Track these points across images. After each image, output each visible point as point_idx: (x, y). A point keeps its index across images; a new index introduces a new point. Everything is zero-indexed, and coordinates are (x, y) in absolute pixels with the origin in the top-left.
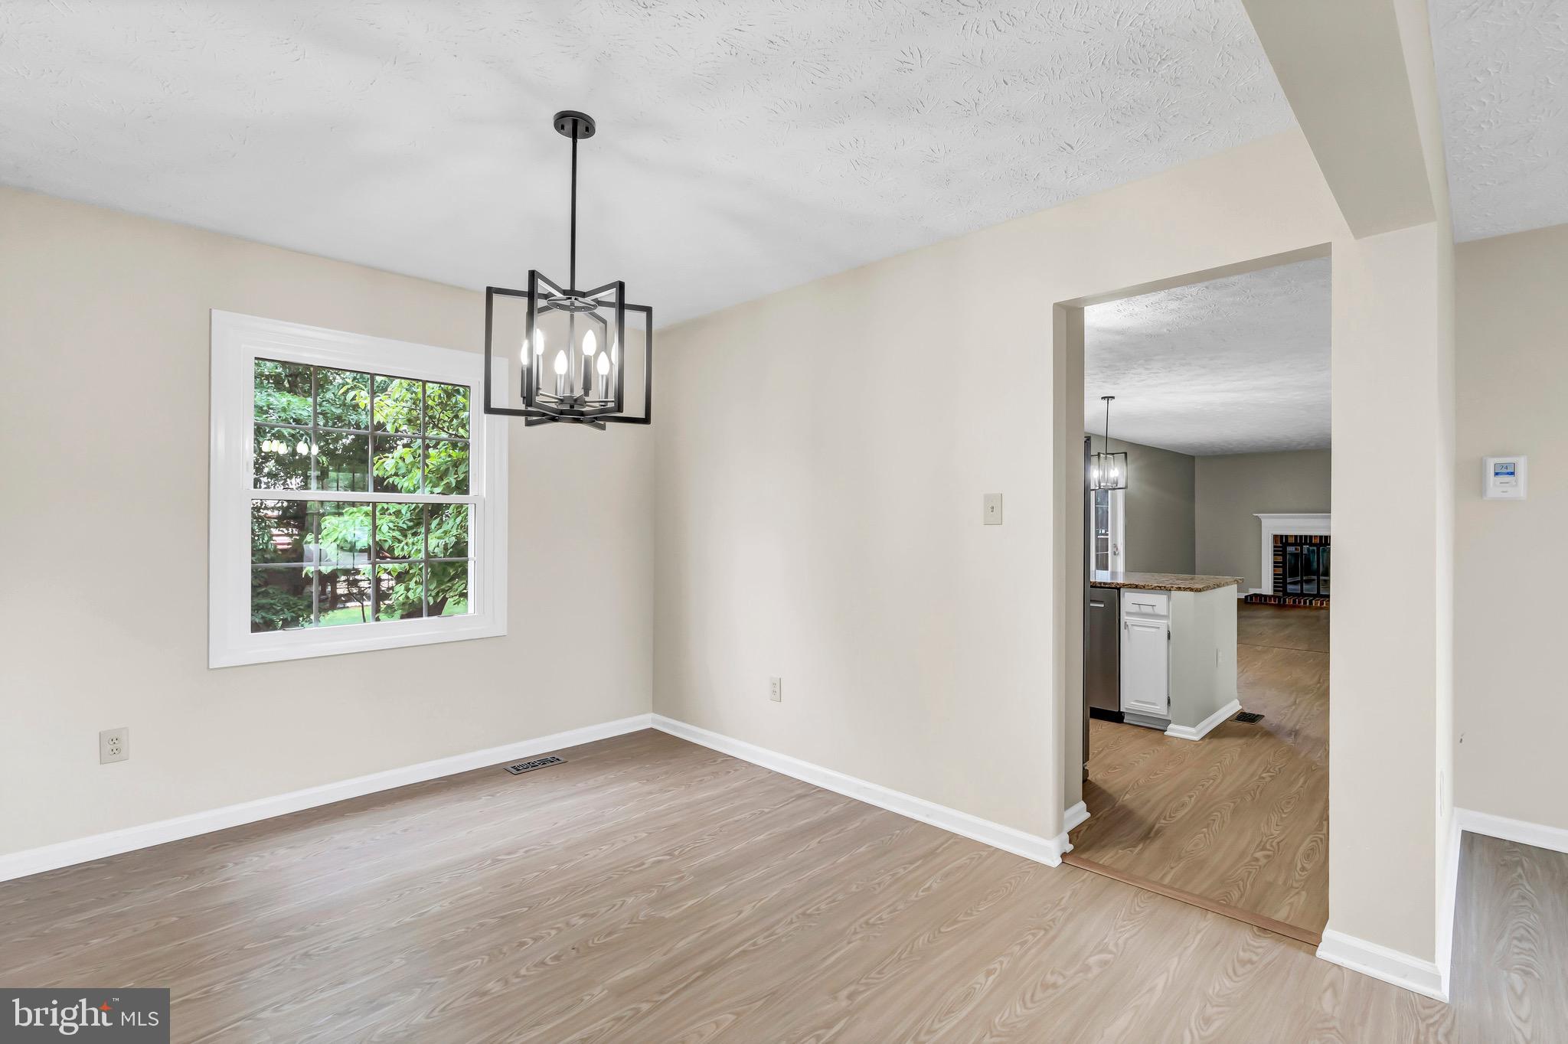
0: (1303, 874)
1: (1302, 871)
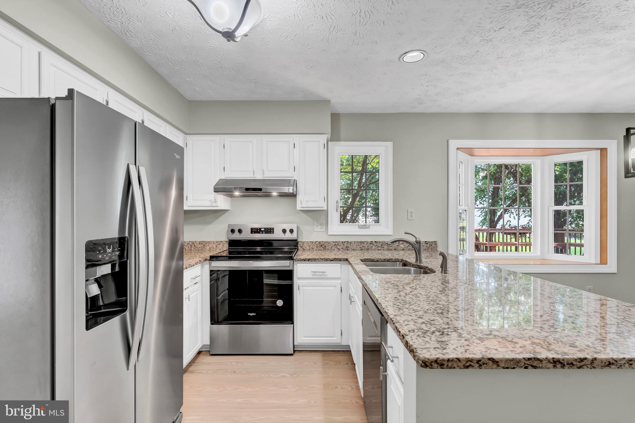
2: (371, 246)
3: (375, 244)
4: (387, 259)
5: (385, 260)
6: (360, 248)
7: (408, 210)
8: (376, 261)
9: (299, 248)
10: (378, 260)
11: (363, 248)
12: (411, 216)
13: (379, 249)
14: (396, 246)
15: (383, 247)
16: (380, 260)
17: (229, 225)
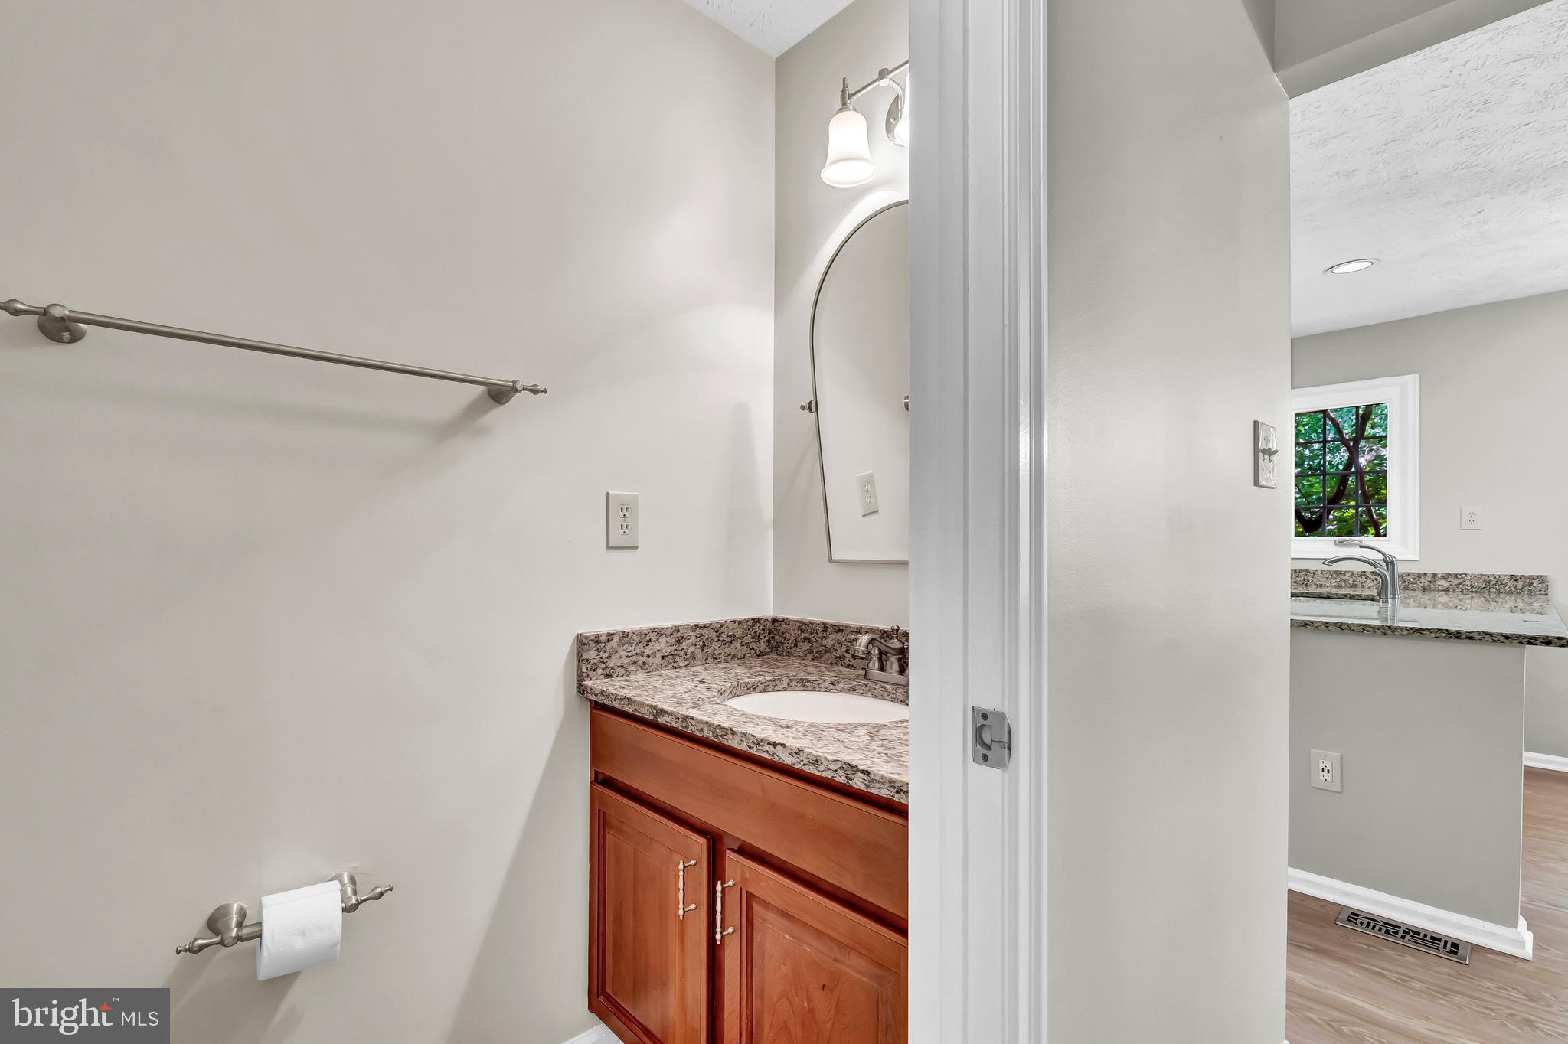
2: (1363, 579)
6: (1336, 584)
7: (1462, 509)
11: (1343, 584)
12: (1471, 522)
14: (1427, 583)
16: (1335, 596)
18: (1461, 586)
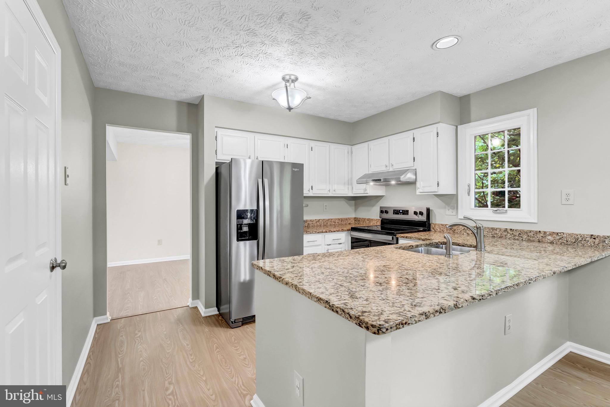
0: (121, 334)
1: (122, 335)
2: (506, 233)
3: (510, 232)
4: (473, 245)
5: (471, 246)
6: (492, 235)
7: (561, 191)
8: (461, 245)
9: (432, 229)
10: (464, 245)
11: (496, 236)
12: (567, 200)
13: (516, 238)
14: (541, 237)
15: (521, 237)
17: (381, 207)
18: (560, 241)
